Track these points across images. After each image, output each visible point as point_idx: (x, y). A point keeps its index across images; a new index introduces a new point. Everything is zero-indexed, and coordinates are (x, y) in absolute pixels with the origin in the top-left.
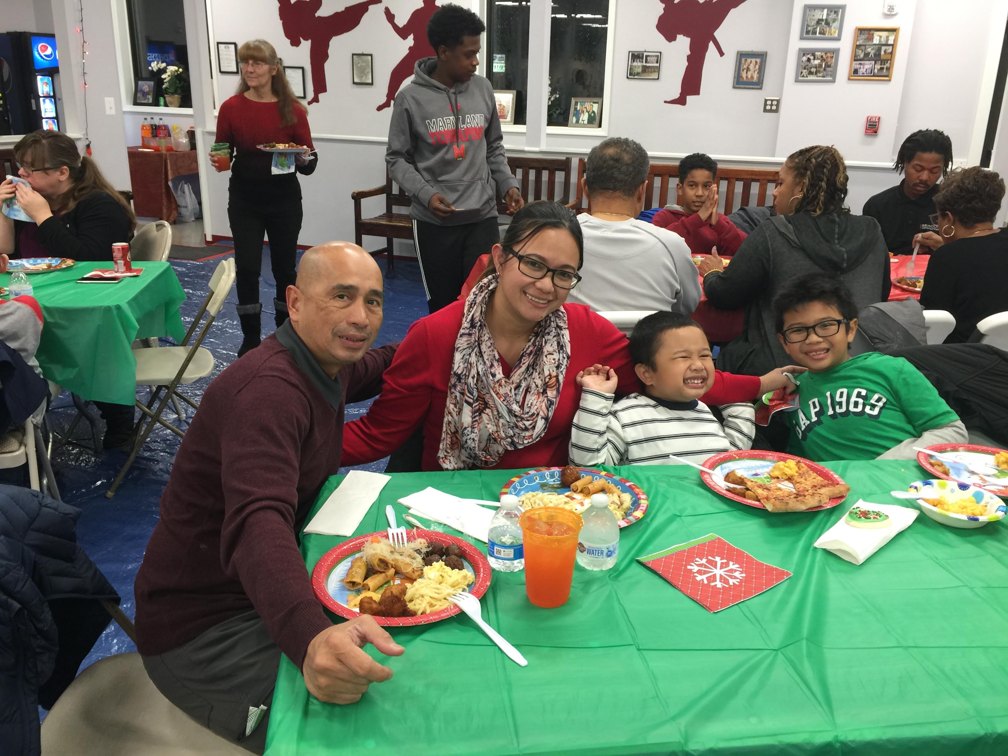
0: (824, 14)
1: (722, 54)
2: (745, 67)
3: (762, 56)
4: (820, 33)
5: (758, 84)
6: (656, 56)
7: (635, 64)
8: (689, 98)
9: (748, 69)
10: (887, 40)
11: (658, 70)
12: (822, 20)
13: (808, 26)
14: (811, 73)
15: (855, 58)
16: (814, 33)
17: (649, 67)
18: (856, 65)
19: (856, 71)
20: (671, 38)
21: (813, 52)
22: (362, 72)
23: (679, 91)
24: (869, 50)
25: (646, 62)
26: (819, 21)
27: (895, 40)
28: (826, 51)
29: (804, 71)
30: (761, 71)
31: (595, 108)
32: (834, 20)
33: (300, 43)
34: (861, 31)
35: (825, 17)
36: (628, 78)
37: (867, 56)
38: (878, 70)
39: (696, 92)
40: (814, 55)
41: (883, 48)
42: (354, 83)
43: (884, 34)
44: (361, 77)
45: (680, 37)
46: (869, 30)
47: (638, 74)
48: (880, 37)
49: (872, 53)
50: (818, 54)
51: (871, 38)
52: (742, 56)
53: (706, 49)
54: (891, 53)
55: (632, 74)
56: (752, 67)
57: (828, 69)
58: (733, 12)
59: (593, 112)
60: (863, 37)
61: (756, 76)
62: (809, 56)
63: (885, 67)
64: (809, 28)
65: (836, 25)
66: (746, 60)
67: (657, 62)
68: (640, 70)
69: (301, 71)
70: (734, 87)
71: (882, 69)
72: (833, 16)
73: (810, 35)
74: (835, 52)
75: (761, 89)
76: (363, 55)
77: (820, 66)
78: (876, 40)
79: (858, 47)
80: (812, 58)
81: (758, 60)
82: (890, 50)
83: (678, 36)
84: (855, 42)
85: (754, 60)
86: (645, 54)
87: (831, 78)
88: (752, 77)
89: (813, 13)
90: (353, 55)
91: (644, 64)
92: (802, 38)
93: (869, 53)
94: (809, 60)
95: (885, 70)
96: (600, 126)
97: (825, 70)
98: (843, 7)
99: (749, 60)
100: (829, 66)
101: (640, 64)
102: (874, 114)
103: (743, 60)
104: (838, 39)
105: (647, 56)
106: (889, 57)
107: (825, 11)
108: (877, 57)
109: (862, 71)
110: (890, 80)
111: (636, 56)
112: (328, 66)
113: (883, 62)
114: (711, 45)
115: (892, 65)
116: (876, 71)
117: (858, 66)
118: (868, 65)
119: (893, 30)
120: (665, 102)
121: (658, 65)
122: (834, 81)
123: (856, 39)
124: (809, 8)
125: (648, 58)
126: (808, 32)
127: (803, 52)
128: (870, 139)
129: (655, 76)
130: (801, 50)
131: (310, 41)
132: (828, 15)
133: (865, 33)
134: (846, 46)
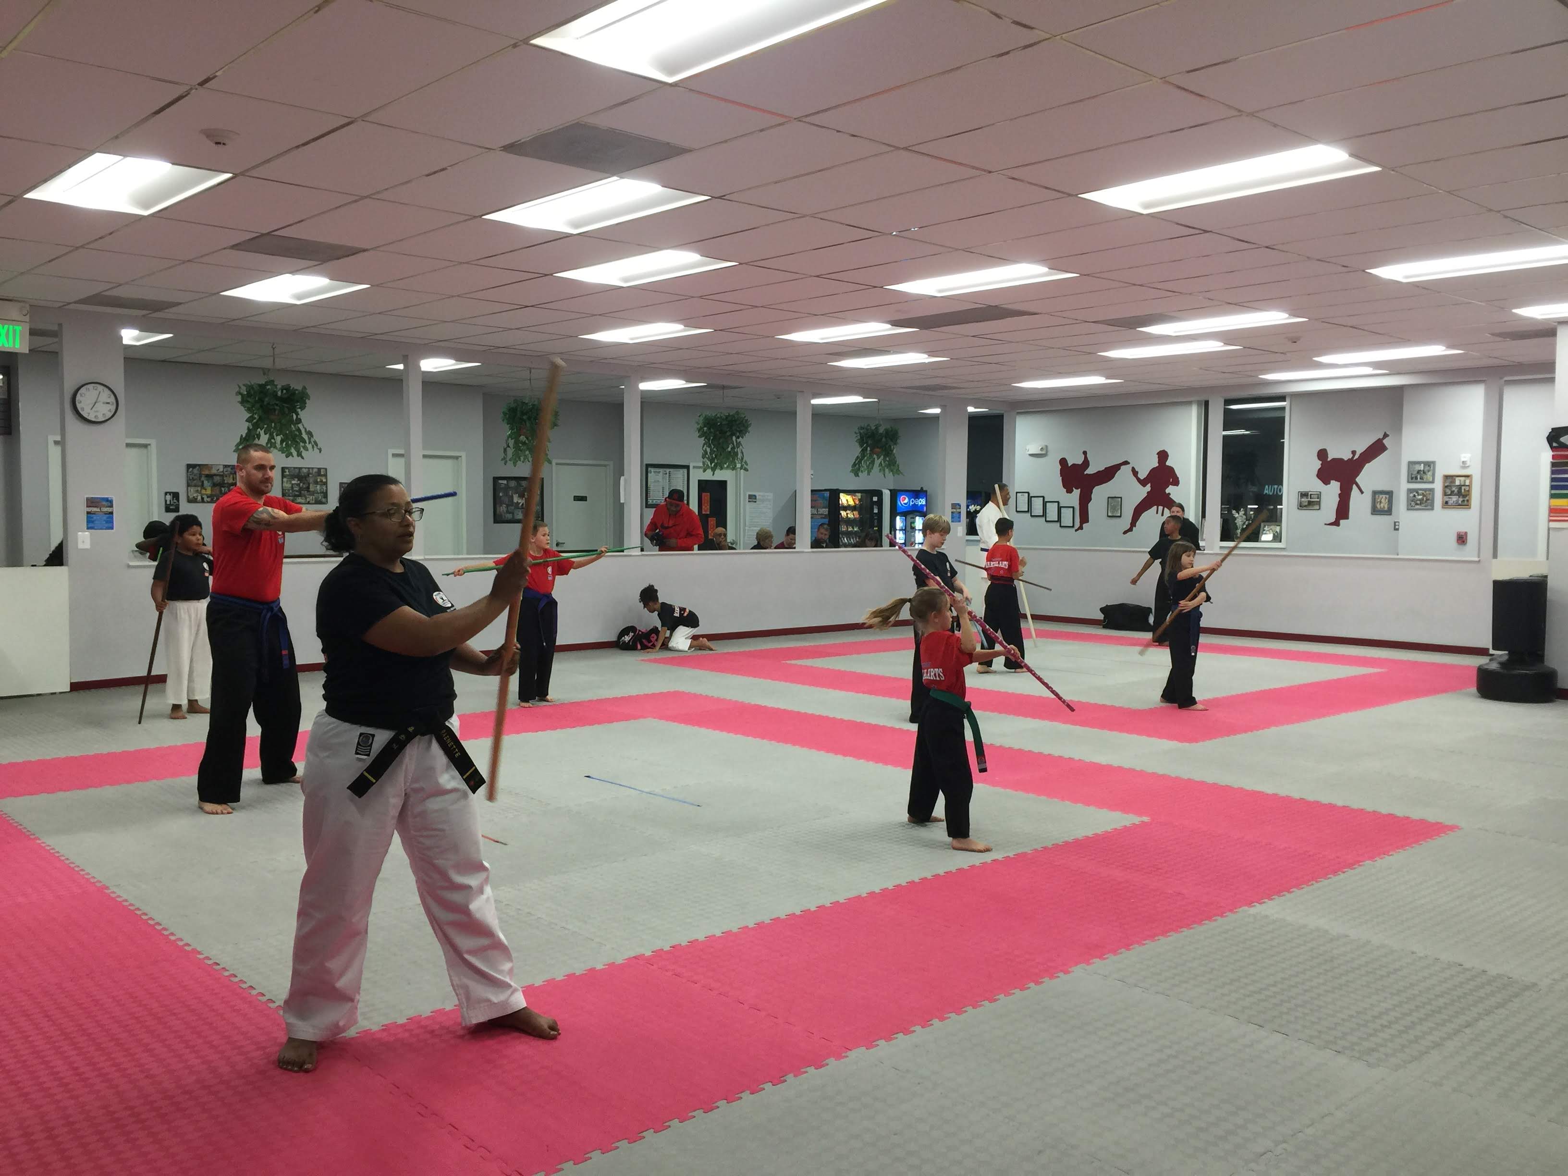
0: (1422, 467)
1: (1362, 492)
2: (1379, 500)
3: (1390, 494)
4: (1420, 479)
5: (1389, 512)
6: (1318, 494)
7: (1303, 500)
8: (1342, 522)
9: (1381, 502)
10: (1465, 483)
11: (1319, 503)
12: (1420, 470)
13: (1412, 474)
14: (1417, 504)
15: (1445, 494)
16: (1416, 478)
17: (1313, 502)
18: (1446, 498)
20: (1326, 482)
21: (1416, 491)
22: (1114, 509)
23: (1334, 517)
24: (1454, 489)
25: (1311, 498)
26: (1419, 472)
27: (1471, 482)
28: (1425, 490)
29: (1413, 503)
30: (1390, 502)
31: (1278, 529)
32: (1429, 471)
33: (1073, 491)
34: (1446, 477)
35: (1422, 469)
36: (1298, 508)
37: (1452, 493)
38: (1462, 501)
39: (1346, 517)
40: (1417, 493)
41: (1463, 488)
42: (1108, 516)
43: (1462, 479)
44: (1113, 512)
45: (1333, 482)
46: (1452, 476)
47: (1305, 506)
48: (1460, 481)
49: (1456, 491)
50: (1420, 492)
51: (1454, 482)
52: (1375, 493)
53: (1351, 489)
54: (1468, 491)
55: (1301, 506)
56: (1383, 500)
57: (1428, 501)
58: (1367, 465)
59: (1277, 532)
61: (1386, 506)
62: (1414, 493)
63: (1466, 499)
64: (1413, 476)
65: (1430, 473)
66: (1379, 496)
68: (1306, 504)
69: (1072, 509)
70: (1372, 514)
71: (1464, 501)
72: (1427, 468)
73: (1414, 480)
74: (1432, 490)
75: (1391, 514)
76: (1115, 497)
77: (1423, 499)
78: (1457, 483)
79: (1446, 487)
80: (1416, 494)
81: (1387, 496)
82: (1467, 489)
83: (1332, 481)
84: (1444, 484)
85: (1384, 496)
86: (1310, 493)
87: (1431, 507)
88: (1384, 507)
89: (1414, 466)
90: (1108, 498)
91: (1309, 499)
92: (1408, 482)
93: (1454, 491)
94: (1415, 496)
95: (1466, 502)
96: (1281, 542)
97: (1426, 502)
98: (1434, 463)
99: (1381, 496)
100: (1428, 500)
101: (1306, 500)
102: (1462, 530)
103: (1377, 496)
104: (1433, 482)
105: (1311, 495)
106: (1467, 493)
107: (1422, 465)
108: (1459, 494)
109: (1450, 502)
110: (1470, 508)
111: (1304, 495)
112: (1091, 506)
113: (1464, 496)
114: (1354, 486)
115: (1470, 498)
116: (1460, 502)
117: (1447, 500)
118: (1454, 498)
119: (1467, 476)
120: (1326, 524)
121: (1318, 500)
122: (1433, 509)
123: (1444, 482)
124: (1411, 464)
125: (1312, 496)
126: (1412, 478)
127: (1410, 491)
128: (1461, 547)
129: (1317, 507)
130: (1409, 489)
131: (1080, 489)
132: (1424, 467)
133: (1449, 479)
134: (1438, 486)
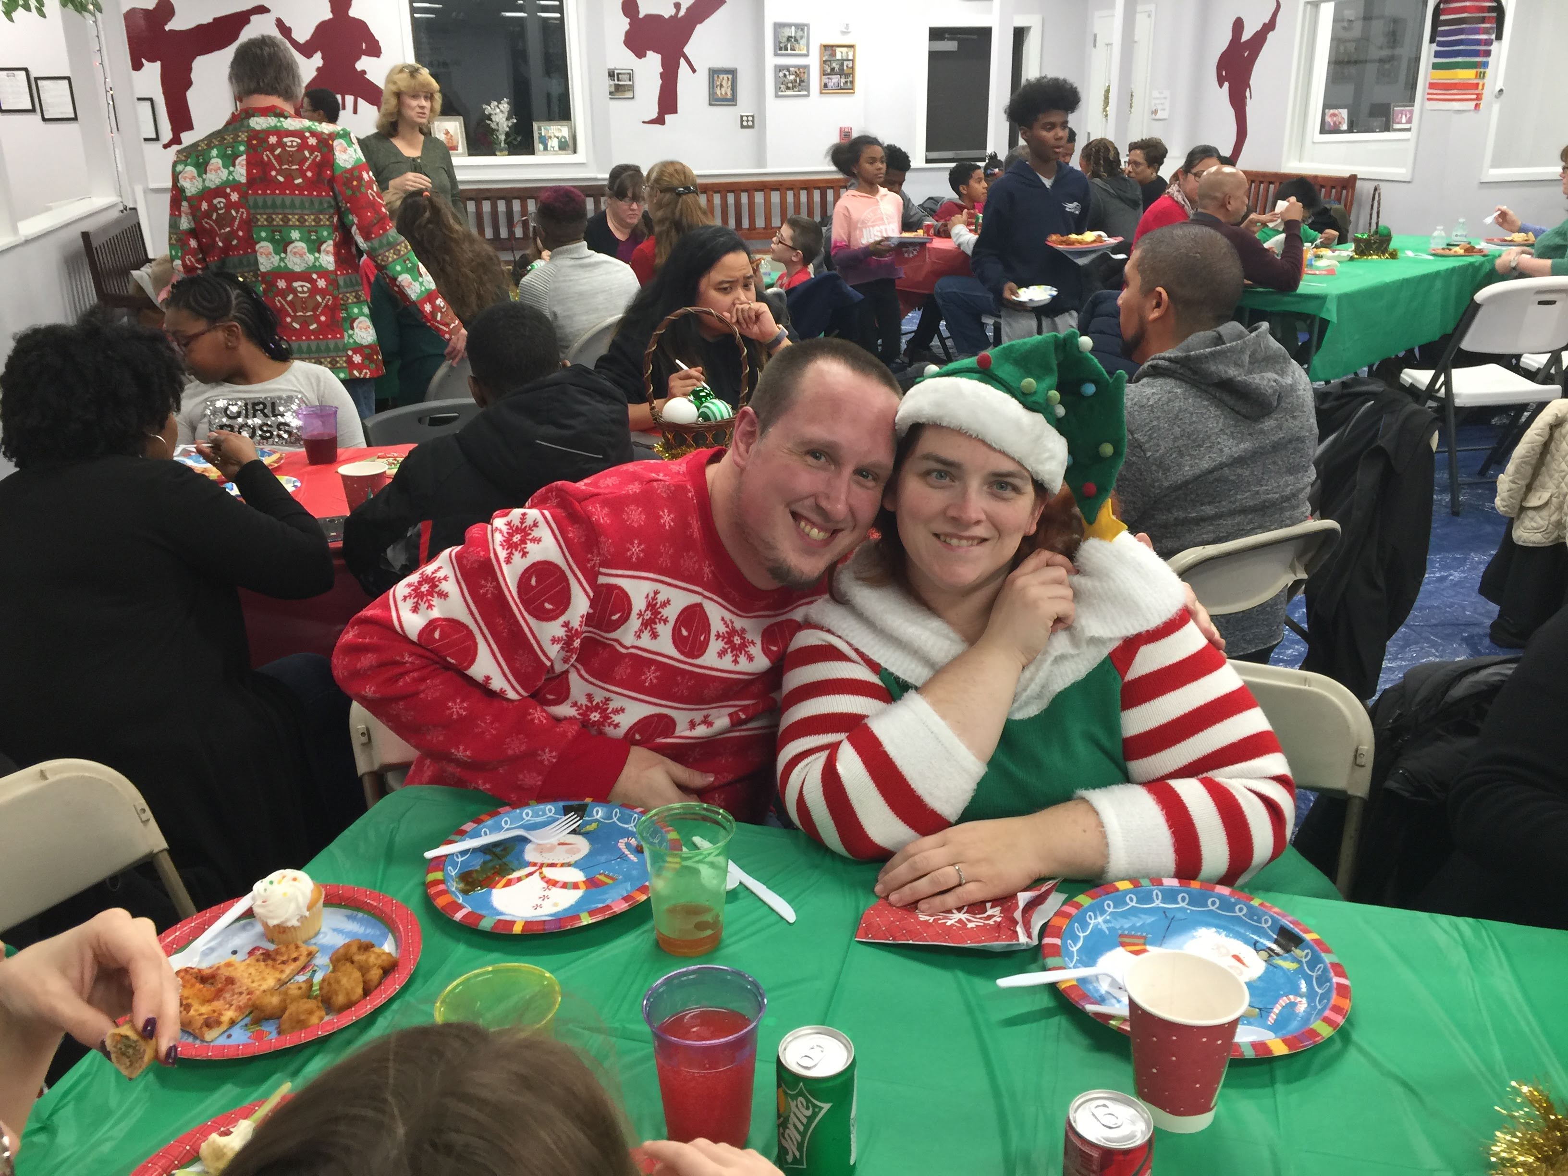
0: (792, 32)
1: (694, 71)
2: (718, 83)
4: (791, 50)
5: (731, 100)
6: (629, 74)
7: (606, 82)
8: (668, 117)
9: (721, 86)
10: (848, 55)
11: (631, 88)
12: (791, 37)
13: (780, 43)
14: (788, 88)
15: (824, 73)
16: (786, 49)
17: (624, 86)
18: (825, 79)
19: (826, 86)
20: (640, 54)
21: (787, 68)
23: (657, 110)
24: (834, 65)
25: (618, 80)
26: (789, 38)
27: (854, 56)
28: (799, 67)
29: (782, 86)
30: (734, 87)
31: (566, 132)
32: (802, 38)
33: (143, 65)
34: (826, 47)
35: (793, 35)
37: (832, 71)
38: (844, 84)
39: (674, 111)
40: (789, 71)
41: (845, 63)
43: (844, 50)
45: (650, 53)
46: (832, 46)
47: (613, 93)
48: (841, 53)
49: (837, 68)
50: (792, 69)
51: (833, 54)
52: (714, 73)
53: (677, 66)
56: (724, 83)
57: (802, 84)
58: (699, 28)
59: (564, 137)
60: (828, 53)
61: (729, 92)
62: (784, 72)
63: (849, 80)
64: (781, 45)
65: (803, 42)
66: (718, 77)
67: (630, 80)
68: (612, 89)
69: (147, 103)
70: (710, 104)
71: (846, 82)
72: (800, 33)
73: (783, 52)
74: (806, 67)
75: (735, 105)
77: (795, 81)
78: (839, 56)
79: (825, 62)
80: (787, 73)
81: (730, 76)
82: (850, 65)
83: (648, 52)
84: (821, 58)
85: (725, 76)
86: (616, 72)
87: (806, 93)
88: (726, 94)
89: (782, 30)
91: (616, 82)
92: (776, 55)
93: (834, 68)
94: (785, 75)
95: (849, 84)
96: (575, 152)
97: (800, 85)
98: (808, 25)
99: (721, 76)
100: (803, 81)
101: (611, 83)
102: (847, 124)
103: (716, 76)
104: (807, 55)
105: (618, 74)
106: (851, 71)
107: (793, 28)
108: (841, 73)
109: (830, 85)
110: (854, 93)
112: (192, 96)
113: (847, 76)
114: (682, 61)
115: (853, 78)
116: (842, 84)
117: (827, 81)
118: (835, 79)
119: (851, 47)
120: (644, 122)
122: (808, 96)
123: (821, 56)
124: (778, 26)
125: (620, 76)
126: (780, 49)
127: (779, 69)
129: (630, 95)
130: (776, 66)
131: (158, 64)
132: (796, 32)
133: (829, 49)
134: (813, 62)
